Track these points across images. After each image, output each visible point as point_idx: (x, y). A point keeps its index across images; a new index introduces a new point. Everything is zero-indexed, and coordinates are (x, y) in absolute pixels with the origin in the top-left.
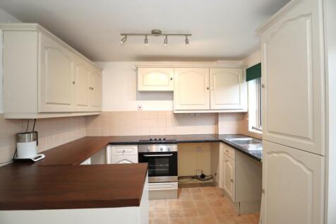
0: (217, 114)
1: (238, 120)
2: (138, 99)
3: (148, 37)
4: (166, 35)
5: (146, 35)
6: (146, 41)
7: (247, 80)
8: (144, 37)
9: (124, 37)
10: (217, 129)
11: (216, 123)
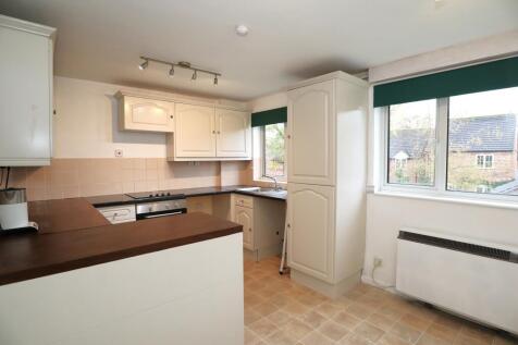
0: (219, 162)
1: (240, 170)
2: (115, 141)
3: (176, 68)
4: (196, 70)
5: (173, 65)
6: (172, 72)
7: (253, 126)
8: (170, 67)
9: (144, 61)
10: (220, 181)
11: (218, 173)
